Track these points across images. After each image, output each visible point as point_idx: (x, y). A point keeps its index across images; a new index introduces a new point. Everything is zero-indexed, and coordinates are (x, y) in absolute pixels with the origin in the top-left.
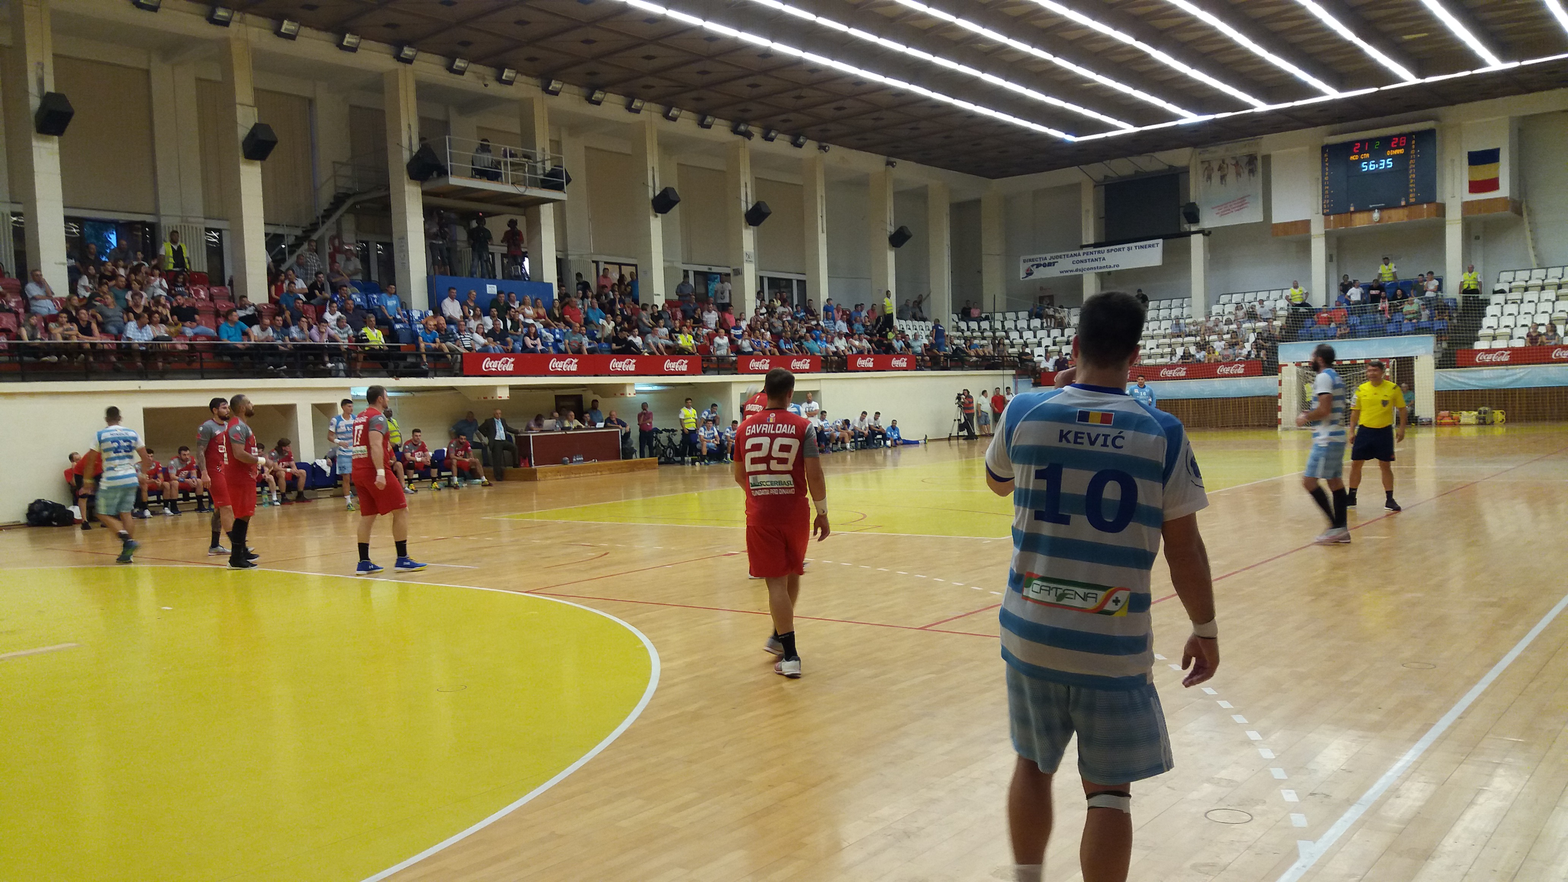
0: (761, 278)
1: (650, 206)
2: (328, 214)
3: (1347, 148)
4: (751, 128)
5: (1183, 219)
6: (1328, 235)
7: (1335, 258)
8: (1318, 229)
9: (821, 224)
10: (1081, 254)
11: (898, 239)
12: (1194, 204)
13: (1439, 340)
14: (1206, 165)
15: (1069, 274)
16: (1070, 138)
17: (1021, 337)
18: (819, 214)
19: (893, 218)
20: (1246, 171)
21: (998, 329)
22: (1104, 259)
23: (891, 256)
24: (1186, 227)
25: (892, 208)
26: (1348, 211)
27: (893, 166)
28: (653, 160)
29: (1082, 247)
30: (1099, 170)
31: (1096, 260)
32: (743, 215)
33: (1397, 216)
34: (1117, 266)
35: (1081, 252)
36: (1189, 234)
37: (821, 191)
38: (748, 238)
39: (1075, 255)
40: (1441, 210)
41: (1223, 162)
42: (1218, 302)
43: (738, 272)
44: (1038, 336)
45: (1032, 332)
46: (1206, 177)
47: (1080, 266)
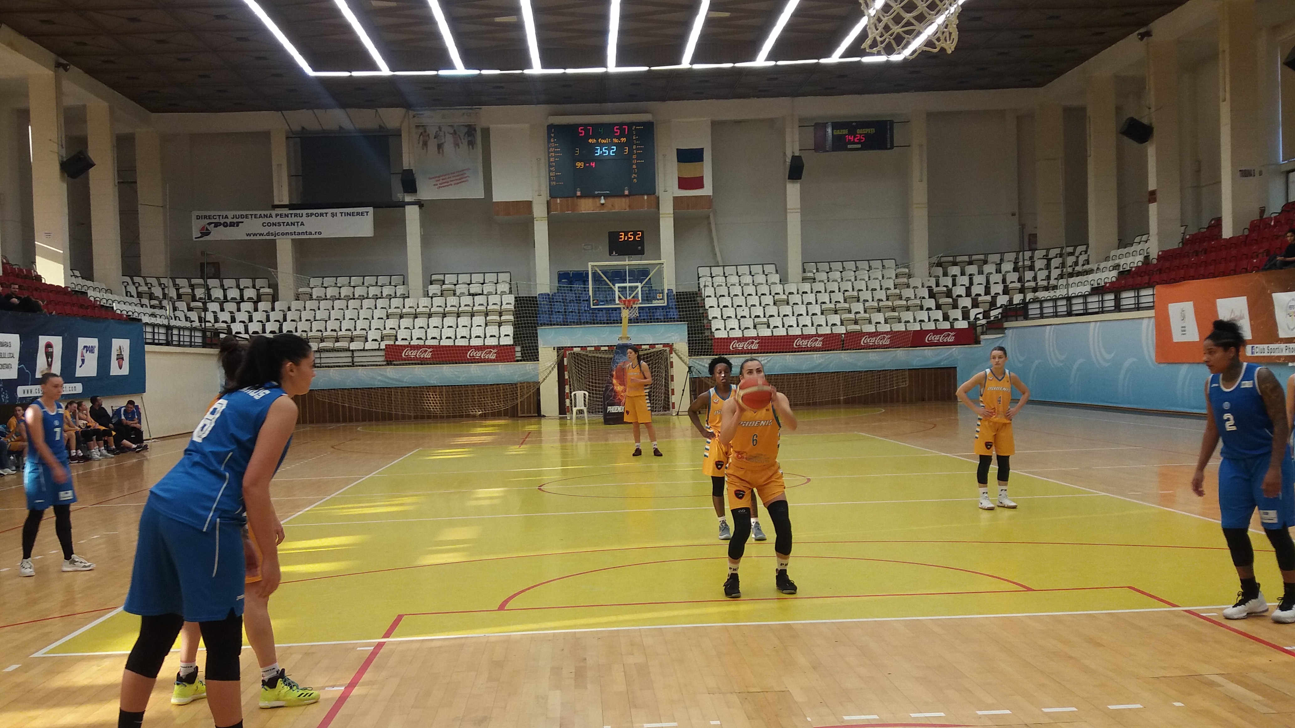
5: (397, 185)
8: (540, 211)
10: (274, 216)
12: (411, 171)
15: (258, 237)
22: (302, 224)
24: (401, 196)
26: (574, 195)
29: (275, 207)
31: (293, 224)
33: (620, 205)
34: (320, 233)
36: (404, 204)
39: (266, 216)
40: (657, 202)
42: (431, 282)
47: (272, 229)
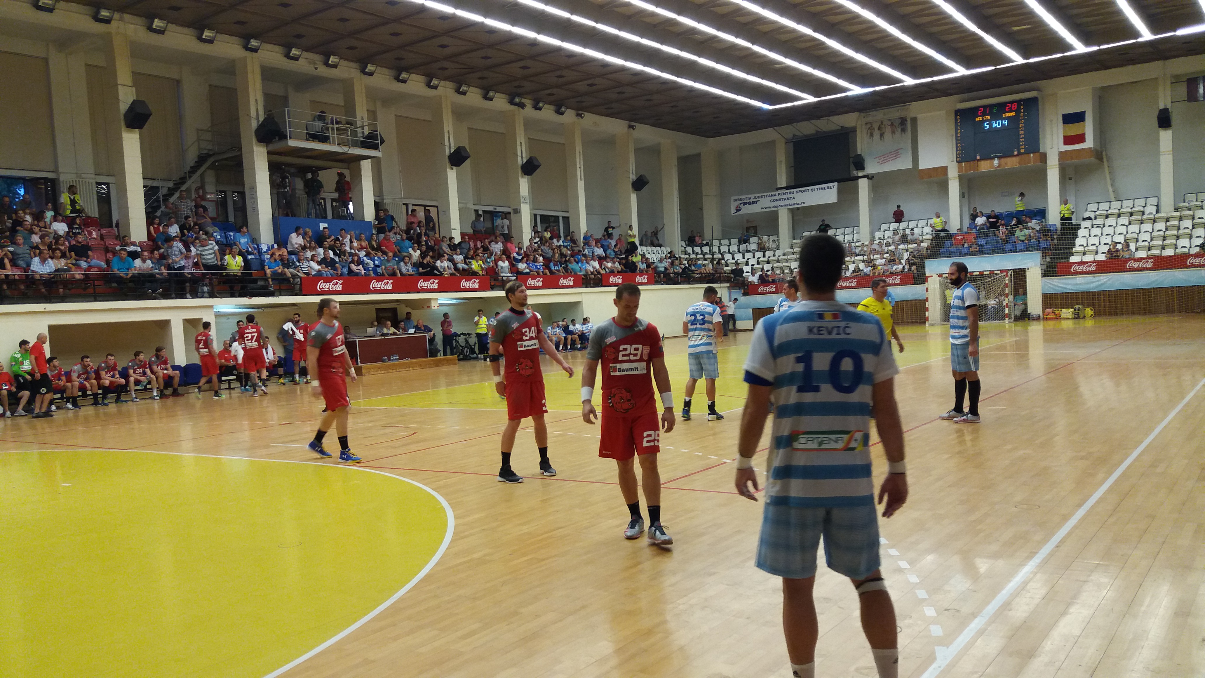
0: (535, 215)
1: (447, 160)
2: (193, 170)
3: (973, 112)
4: (523, 100)
5: (852, 167)
6: (961, 178)
7: (966, 195)
8: (953, 173)
9: (580, 174)
10: (777, 195)
11: (639, 184)
12: (860, 155)
13: (1044, 256)
14: (869, 126)
15: (768, 210)
16: (766, 107)
17: (733, 258)
18: (578, 166)
19: (634, 168)
20: (899, 130)
21: (716, 252)
22: (794, 198)
23: (634, 197)
24: (855, 173)
25: (634, 160)
26: (975, 159)
27: (634, 129)
28: (448, 125)
29: (778, 189)
30: (789, 131)
31: (788, 199)
32: (520, 167)
33: (1012, 163)
34: (804, 203)
35: (777, 193)
36: (857, 178)
37: (579, 148)
38: (524, 184)
39: (772, 195)
40: (1044, 158)
41: (882, 123)
42: (879, 230)
43: (517, 211)
44: (746, 258)
45: (741, 255)
46: (869, 134)
47: (776, 203)
